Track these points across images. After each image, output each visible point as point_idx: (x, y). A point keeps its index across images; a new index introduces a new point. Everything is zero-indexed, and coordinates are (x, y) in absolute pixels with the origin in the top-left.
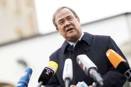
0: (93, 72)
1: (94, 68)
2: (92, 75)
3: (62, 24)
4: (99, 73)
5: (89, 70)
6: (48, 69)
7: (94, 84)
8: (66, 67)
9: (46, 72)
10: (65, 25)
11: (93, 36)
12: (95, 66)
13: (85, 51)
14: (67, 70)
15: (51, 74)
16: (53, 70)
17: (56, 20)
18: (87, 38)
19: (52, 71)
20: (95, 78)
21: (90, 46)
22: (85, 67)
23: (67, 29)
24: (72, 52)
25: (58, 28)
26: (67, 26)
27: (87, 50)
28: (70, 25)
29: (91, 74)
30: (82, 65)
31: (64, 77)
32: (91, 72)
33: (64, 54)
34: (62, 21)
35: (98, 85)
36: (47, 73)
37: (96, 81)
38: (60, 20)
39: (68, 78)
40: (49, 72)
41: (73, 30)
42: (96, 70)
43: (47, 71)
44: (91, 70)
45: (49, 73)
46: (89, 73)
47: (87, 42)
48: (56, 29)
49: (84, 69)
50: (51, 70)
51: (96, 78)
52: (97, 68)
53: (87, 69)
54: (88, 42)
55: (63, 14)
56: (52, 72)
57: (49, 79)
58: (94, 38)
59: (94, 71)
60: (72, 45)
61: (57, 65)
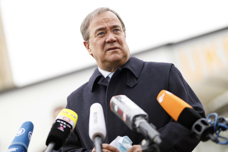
0: (141, 123)
1: (143, 116)
2: (139, 127)
4: (152, 124)
5: (134, 120)
6: (62, 122)
7: (144, 142)
8: (94, 117)
9: (60, 126)
11: (144, 63)
12: (143, 112)
13: (128, 87)
14: (96, 121)
15: (68, 130)
16: (70, 123)
18: (134, 66)
19: (68, 125)
20: (145, 132)
21: (137, 79)
22: (127, 116)
24: (105, 87)
27: (131, 85)
29: (137, 126)
30: (120, 112)
31: (91, 134)
32: (137, 123)
33: (93, 91)
34: (102, 32)
35: (152, 142)
36: (61, 129)
37: (148, 138)
39: (98, 136)
40: (65, 127)
42: (146, 119)
43: (61, 125)
44: (137, 118)
45: (64, 129)
46: (134, 125)
47: (133, 71)
49: (124, 119)
50: (67, 123)
51: (147, 131)
52: (147, 116)
53: (131, 119)
54: (134, 73)
55: (107, 21)
56: (70, 127)
58: (146, 66)
59: (143, 121)
61: (76, 115)
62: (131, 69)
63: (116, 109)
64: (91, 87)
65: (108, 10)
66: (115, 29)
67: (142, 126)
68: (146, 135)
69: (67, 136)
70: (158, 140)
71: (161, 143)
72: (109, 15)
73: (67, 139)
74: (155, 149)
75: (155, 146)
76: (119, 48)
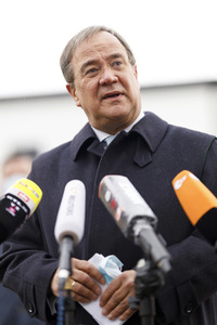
0: (143, 230)
1: (149, 219)
2: (139, 236)
3: (92, 77)
5: (133, 222)
6: (15, 200)
7: (142, 263)
9: (9, 206)
10: (102, 81)
11: (169, 127)
12: (150, 213)
13: (136, 164)
14: (70, 211)
15: (21, 214)
16: (27, 204)
17: (74, 60)
18: (150, 130)
19: (24, 208)
20: (147, 247)
21: (152, 153)
22: (123, 213)
23: (104, 91)
24: (98, 158)
25: (73, 87)
26: (108, 84)
27: (142, 162)
28: (115, 82)
29: (137, 233)
30: (114, 204)
31: (58, 231)
32: (137, 229)
33: (76, 160)
34: (94, 67)
35: (154, 266)
36: (12, 211)
37: (149, 258)
38: (89, 63)
39: (69, 236)
40: (18, 208)
41: (122, 98)
42: (152, 226)
43: (13, 205)
44: (139, 221)
45: (16, 212)
46: (131, 230)
47: (147, 140)
48: (68, 87)
49: (118, 217)
50: (23, 203)
51: (150, 247)
52: (156, 221)
53: (129, 220)
54: (149, 142)
55: (101, 49)
56: (26, 210)
57: (14, 230)
59: (148, 227)
60: (104, 142)
61: (40, 193)
62: (145, 136)
63: (107, 197)
64: (75, 154)
65: (102, 29)
66: (114, 61)
67: (144, 235)
68: (146, 252)
69: (18, 225)
70: (166, 266)
71: (170, 272)
72: (104, 38)
73: (18, 230)
74: (157, 279)
75: (159, 274)
76: (123, 94)
